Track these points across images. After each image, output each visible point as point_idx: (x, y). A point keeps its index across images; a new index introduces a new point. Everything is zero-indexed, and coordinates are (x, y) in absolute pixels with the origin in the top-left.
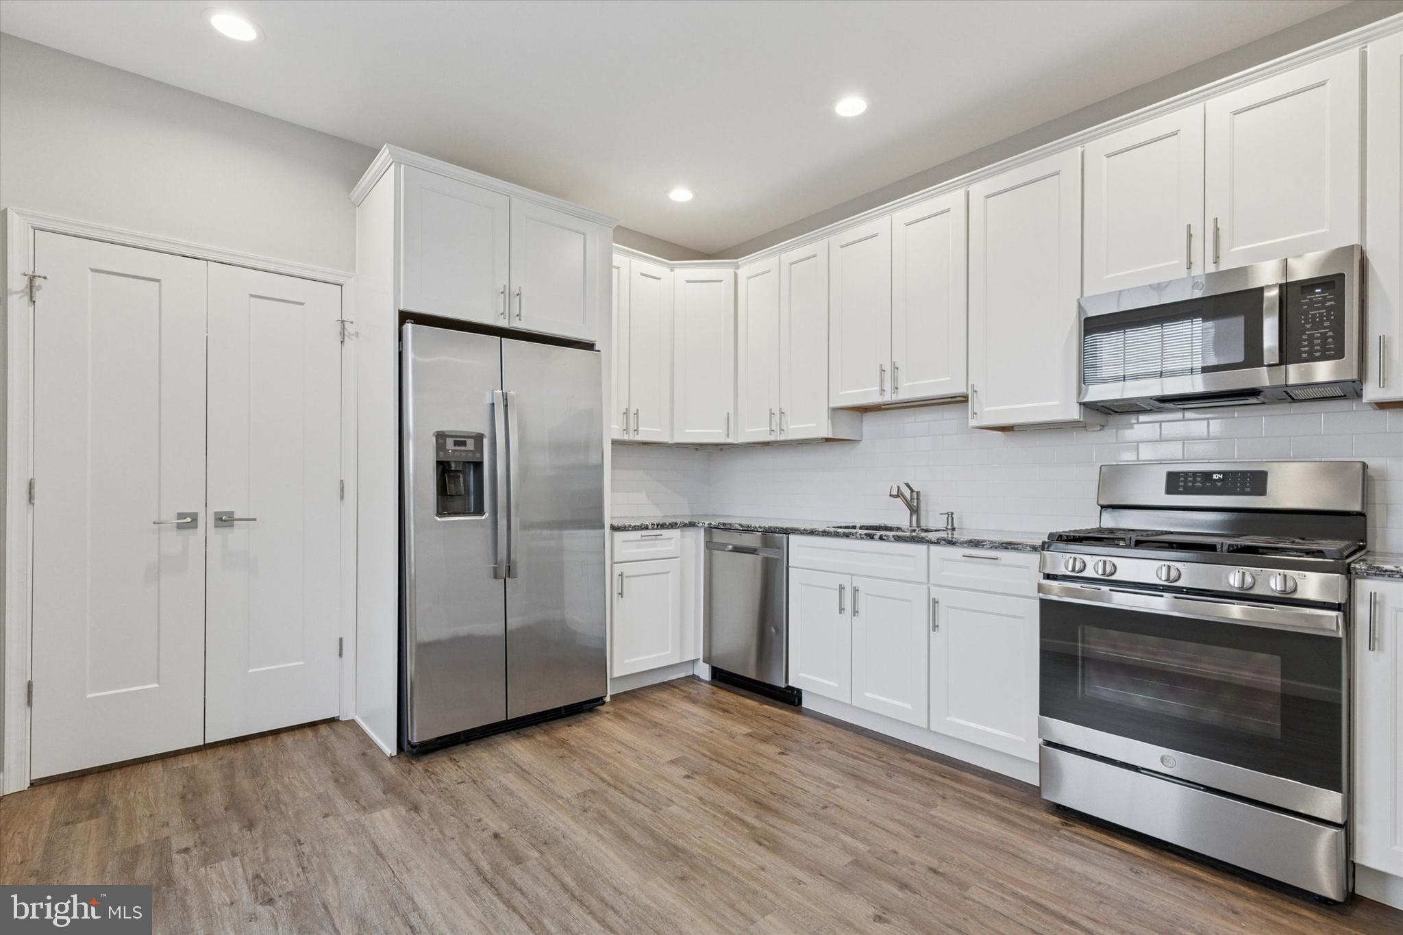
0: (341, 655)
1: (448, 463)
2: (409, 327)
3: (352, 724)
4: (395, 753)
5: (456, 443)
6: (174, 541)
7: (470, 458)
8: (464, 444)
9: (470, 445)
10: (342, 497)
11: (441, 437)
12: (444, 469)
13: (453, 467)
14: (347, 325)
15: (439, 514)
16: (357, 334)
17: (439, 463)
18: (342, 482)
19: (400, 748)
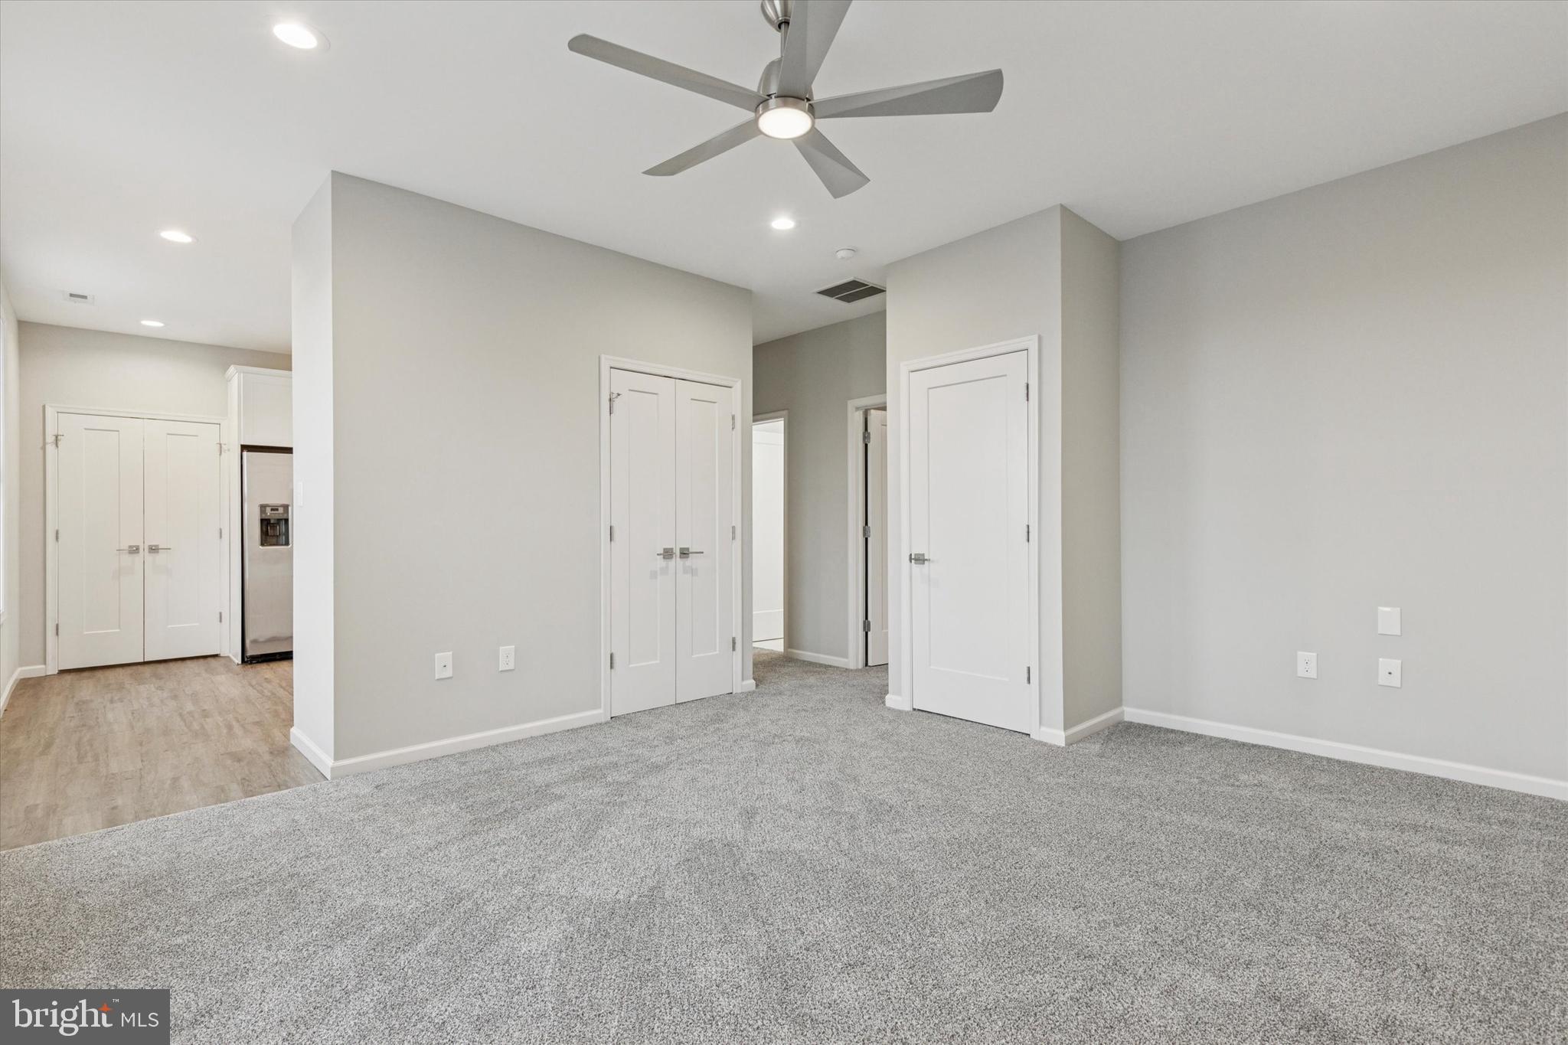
0: (221, 621)
1: (269, 520)
2: (245, 453)
3: (228, 657)
4: (240, 662)
5: (272, 510)
6: (127, 559)
7: (281, 517)
8: (277, 510)
9: (281, 510)
10: (221, 537)
11: (263, 507)
12: (265, 523)
13: (272, 522)
14: (223, 446)
15: (262, 545)
16: (229, 450)
17: (262, 520)
18: (221, 530)
19: (243, 661)
